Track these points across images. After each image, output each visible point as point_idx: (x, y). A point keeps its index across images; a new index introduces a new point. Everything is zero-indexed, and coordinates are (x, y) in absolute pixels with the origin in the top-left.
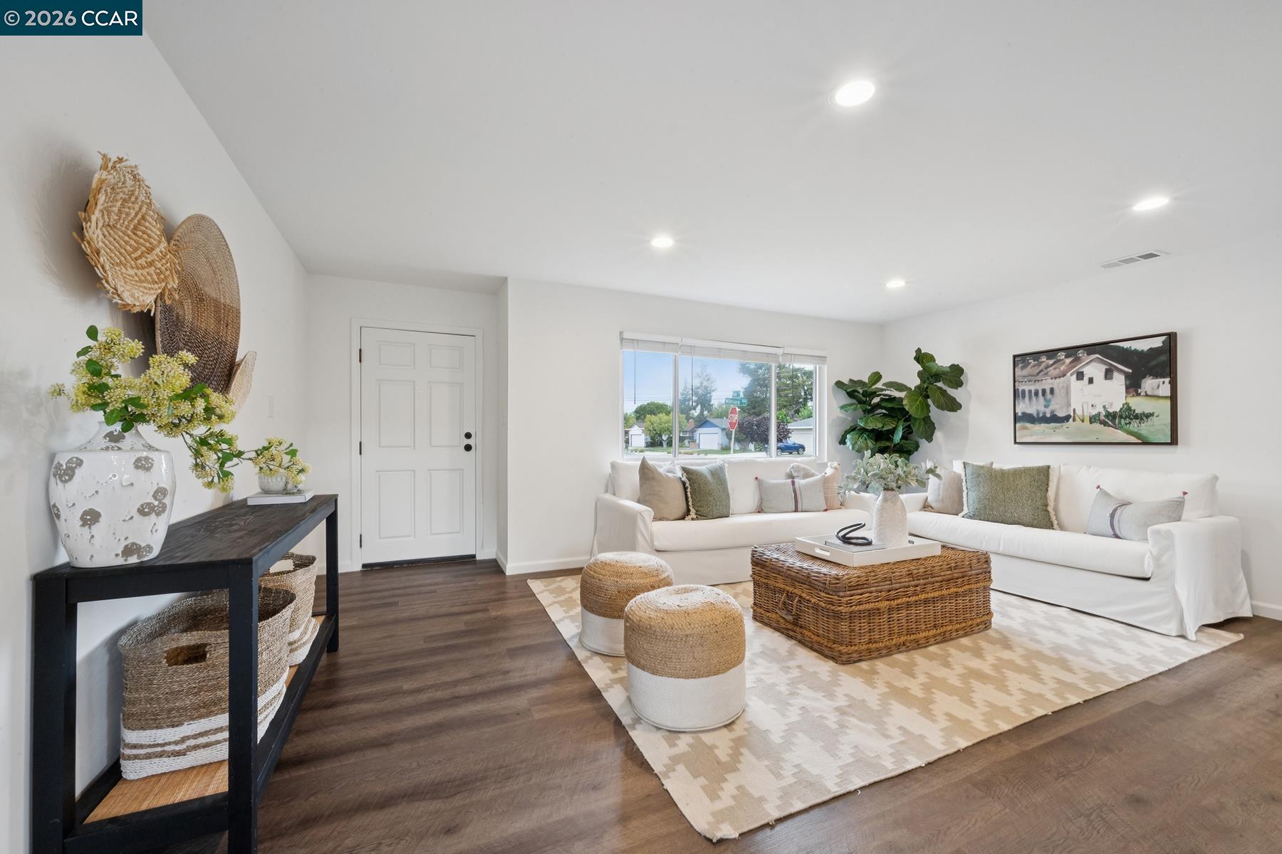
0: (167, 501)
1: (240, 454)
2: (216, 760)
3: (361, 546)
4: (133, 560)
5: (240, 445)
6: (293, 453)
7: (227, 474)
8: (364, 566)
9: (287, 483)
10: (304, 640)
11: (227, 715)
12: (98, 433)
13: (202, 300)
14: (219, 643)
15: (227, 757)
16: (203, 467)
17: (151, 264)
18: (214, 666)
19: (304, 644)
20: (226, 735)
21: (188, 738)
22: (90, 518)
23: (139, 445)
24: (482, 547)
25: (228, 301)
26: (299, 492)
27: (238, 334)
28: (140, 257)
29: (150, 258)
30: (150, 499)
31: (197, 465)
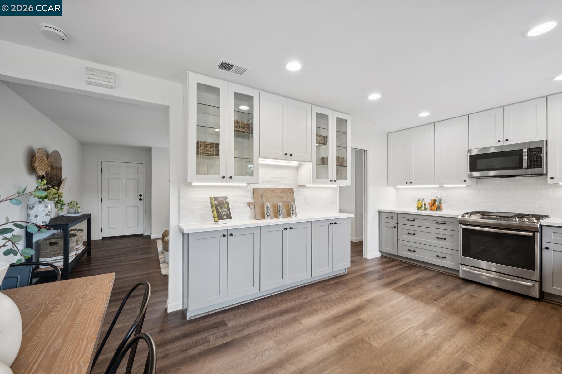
0: (50, 213)
1: (65, 204)
2: (60, 265)
3: (102, 231)
4: (44, 224)
5: (65, 202)
6: (77, 204)
7: (62, 208)
8: (103, 238)
9: (75, 211)
10: (80, 248)
11: (63, 256)
12: (37, 201)
13: (53, 167)
14: (61, 243)
15: (63, 265)
16: (57, 207)
17: (44, 165)
18: (59, 246)
19: (80, 249)
20: (63, 260)
21: (54, 260)
22: (36, 216)
23: (45, 203)
24: (146, 231)
25: (59, 166)
26: (79, 213)
27: (62, 174)
28: (42, 164)
29: (44, 164)
30: (47, 213)
31: (56, 206)
